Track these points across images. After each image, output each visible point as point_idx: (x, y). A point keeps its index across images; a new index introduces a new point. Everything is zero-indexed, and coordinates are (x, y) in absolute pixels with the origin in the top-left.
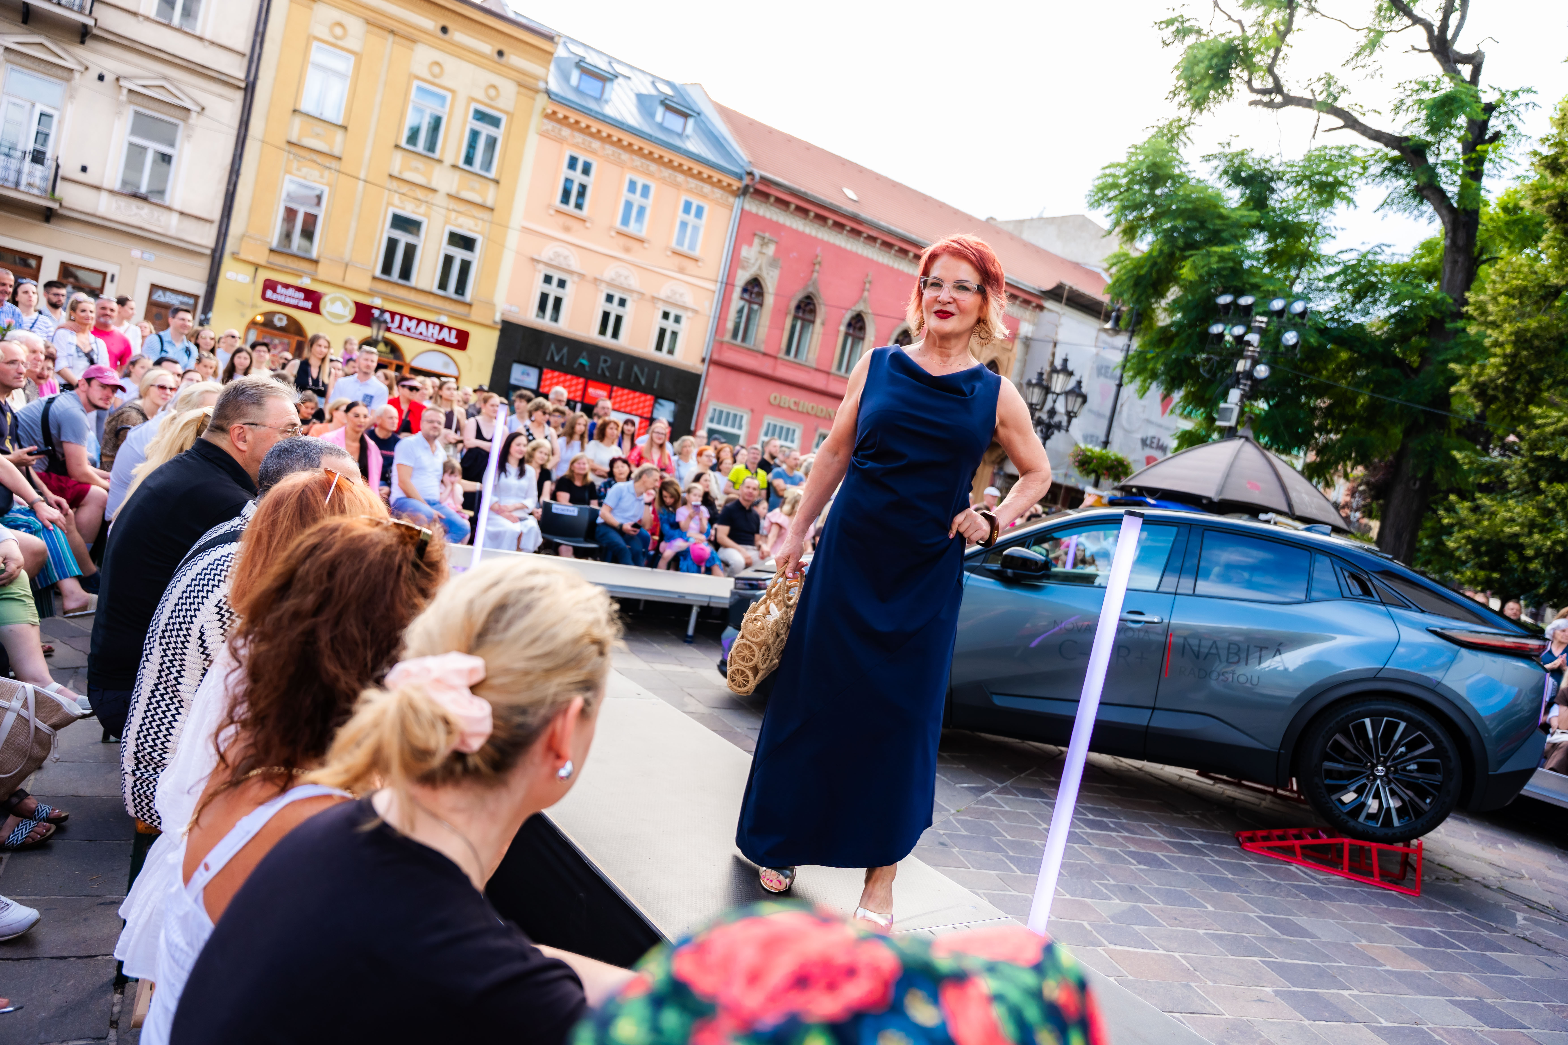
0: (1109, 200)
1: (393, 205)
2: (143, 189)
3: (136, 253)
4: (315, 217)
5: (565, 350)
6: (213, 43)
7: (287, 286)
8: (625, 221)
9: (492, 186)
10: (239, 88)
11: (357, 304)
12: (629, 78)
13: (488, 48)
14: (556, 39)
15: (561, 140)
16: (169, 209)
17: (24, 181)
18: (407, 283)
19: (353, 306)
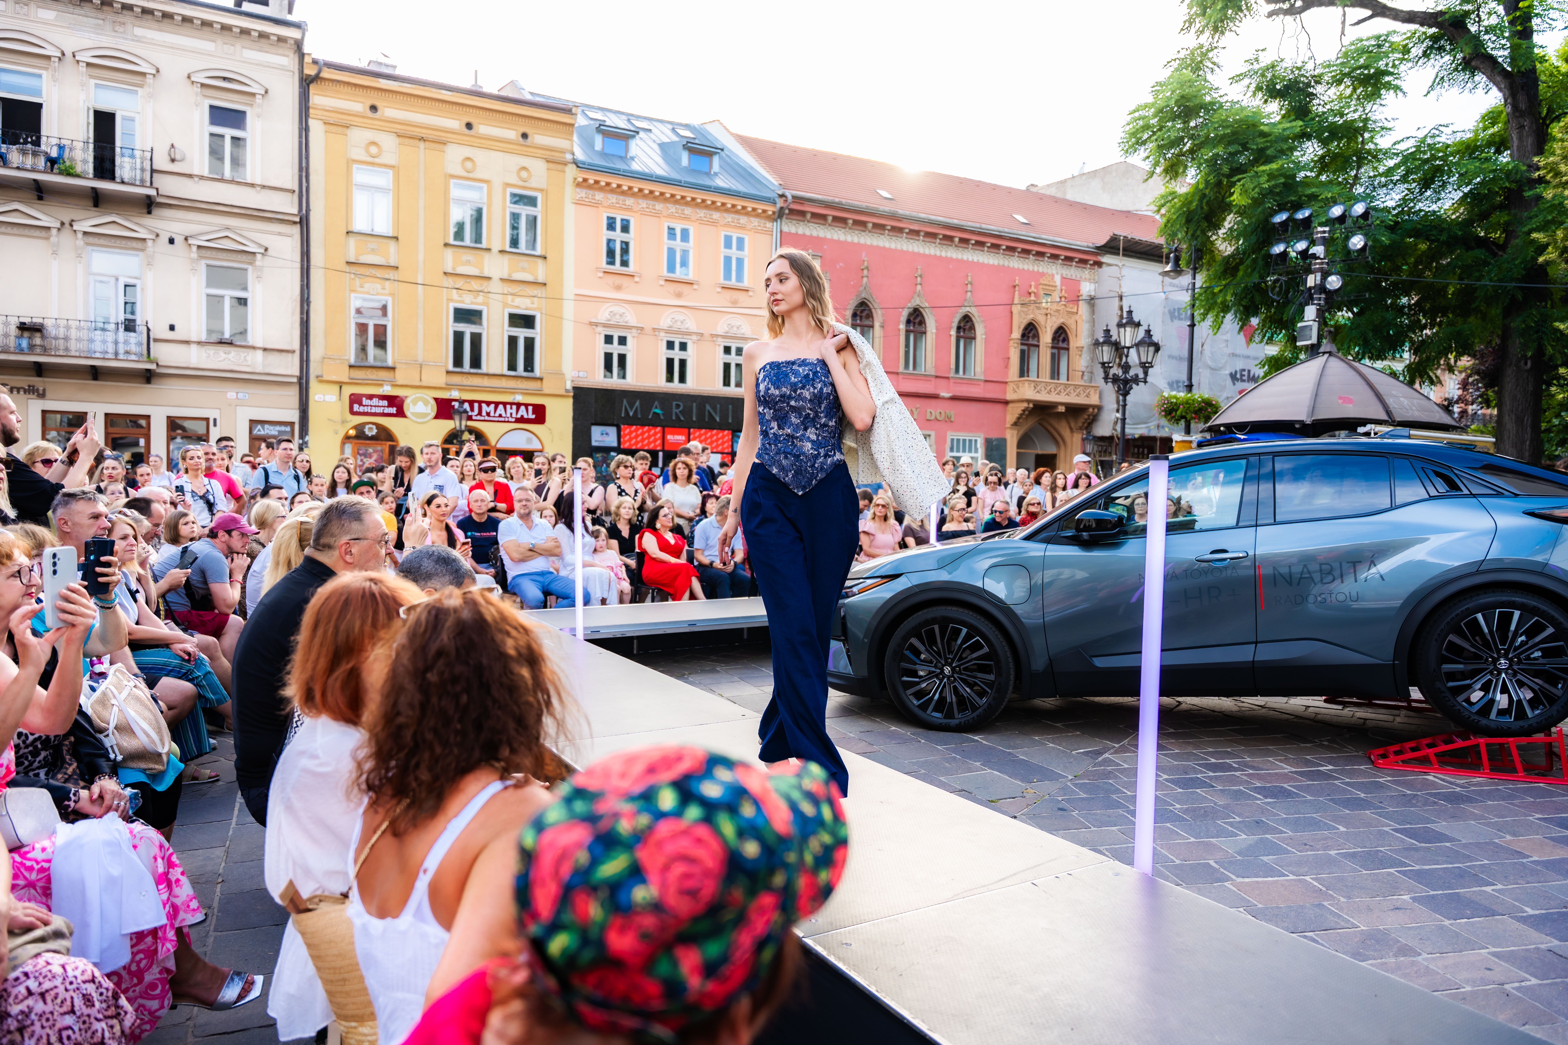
0: (1144, 143)
1: (452, 300)
2: (227, 335)
3: (231, 395)
4: (385, 327)
5: (637, 403)
6: (264, 187)
7: (371, 397)
8: (671, 268)
9: (540, 261)
10: (295, 223)
11: (436, 399)
12: (650, 130)
13: (512, 134)
14: (574, 110)
15: (596, 205)
16: (254, 348)
17: (121, 350)
18: (479, 371)
19: (433, 403)
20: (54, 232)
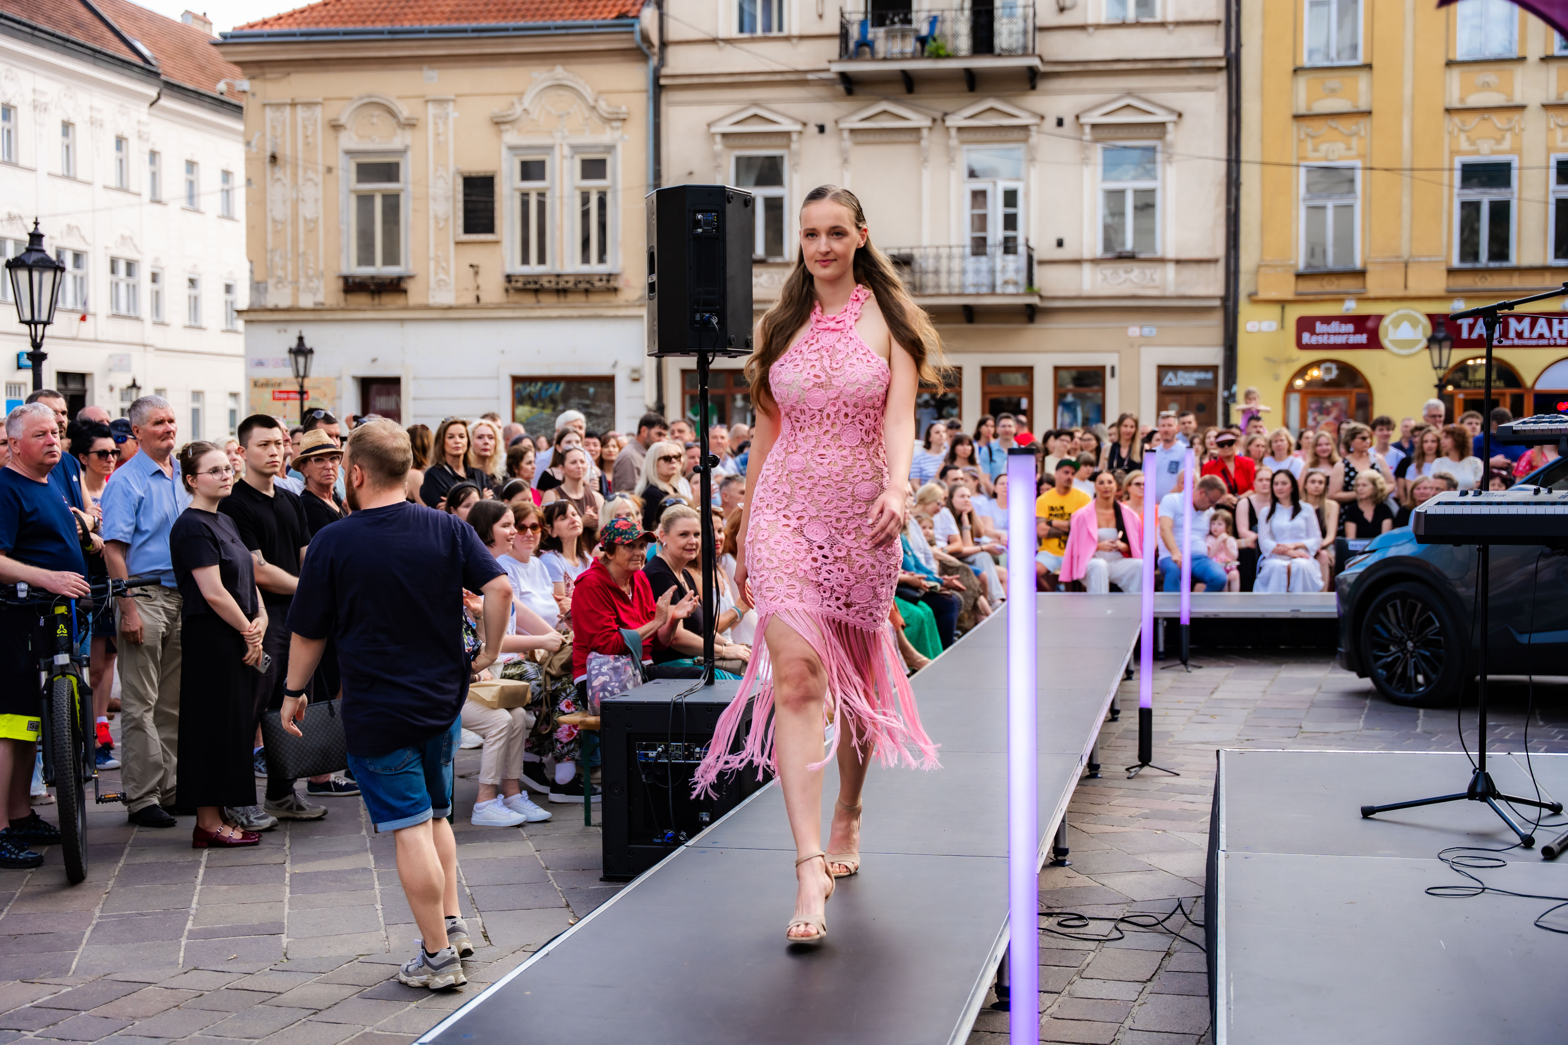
1: (1459, 152)
2: (1129, 245)
3: (1134, 331)
6: (1178, 24)
7: (1327, 320)
10: (1219, 69)
11: (1431, 317)
16: (1162, 261)
17: (999, 281)
18: (1505, 264)
19: (1426, 322)
20: (925, 133)
